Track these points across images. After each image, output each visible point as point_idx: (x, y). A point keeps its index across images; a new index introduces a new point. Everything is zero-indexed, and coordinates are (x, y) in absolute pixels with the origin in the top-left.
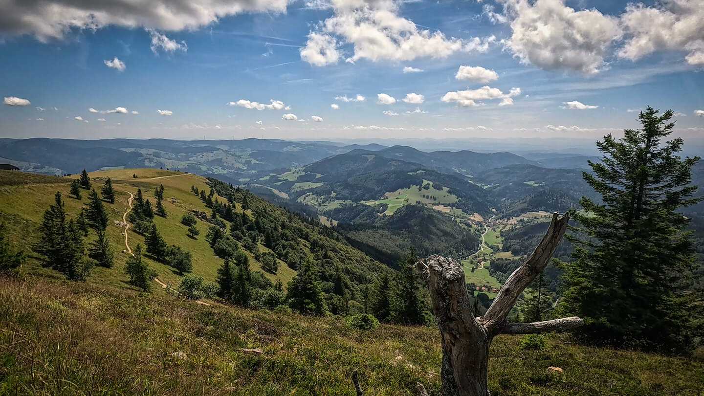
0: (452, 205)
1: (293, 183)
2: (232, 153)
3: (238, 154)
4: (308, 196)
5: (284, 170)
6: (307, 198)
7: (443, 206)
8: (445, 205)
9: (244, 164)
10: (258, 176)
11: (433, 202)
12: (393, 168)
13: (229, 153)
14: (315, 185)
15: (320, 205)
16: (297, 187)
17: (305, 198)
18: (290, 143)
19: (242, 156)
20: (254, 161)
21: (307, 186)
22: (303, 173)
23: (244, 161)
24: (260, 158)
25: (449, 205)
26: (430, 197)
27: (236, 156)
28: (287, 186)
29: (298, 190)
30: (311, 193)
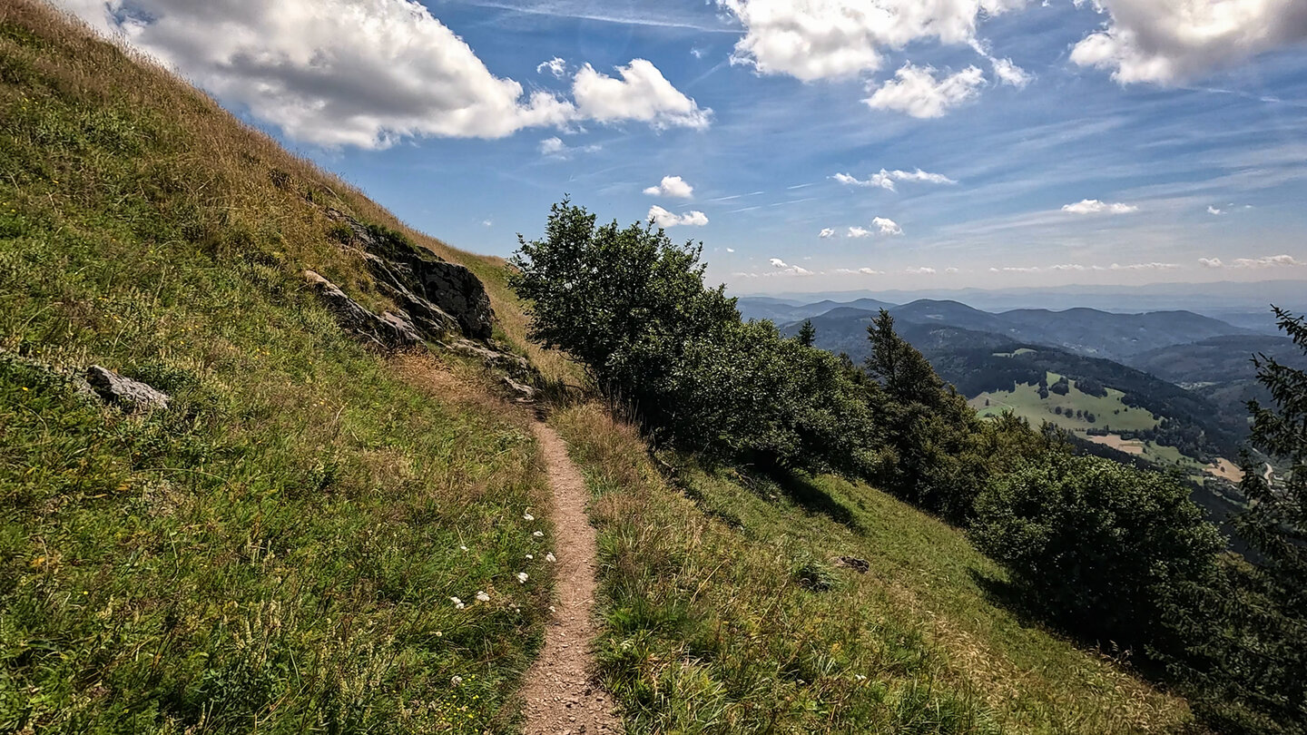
0: (1146, 436)
7: (1118, 437)
8: (1124, 435)
11: (1090, 426)
12: (941, 344)
25: (1136, 435)
26: (1075, 414)
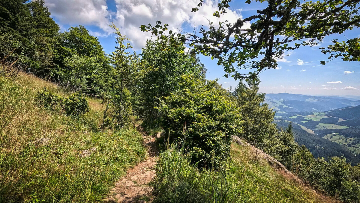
1: (317, 123)
2: (271, 100)
3: (275, 101)
4: (334, 135)
5: (308, 114)
6: (334, 137)
9: (278, 107)
10: (288, 115)
13: (270, 100)
14: (340, 127)
15: (350, 146)
16: (321, 126)
17: (332, 137)
18: (310, 97)
19: (277, 103)
20: (284, 106)
21: (330, 126)
22: (326, 117)
23: (278, 105)
24: (289, 105)
27: (273, 102)
28: (312, 124)
29: (323, 129)
30: (338, 134)
